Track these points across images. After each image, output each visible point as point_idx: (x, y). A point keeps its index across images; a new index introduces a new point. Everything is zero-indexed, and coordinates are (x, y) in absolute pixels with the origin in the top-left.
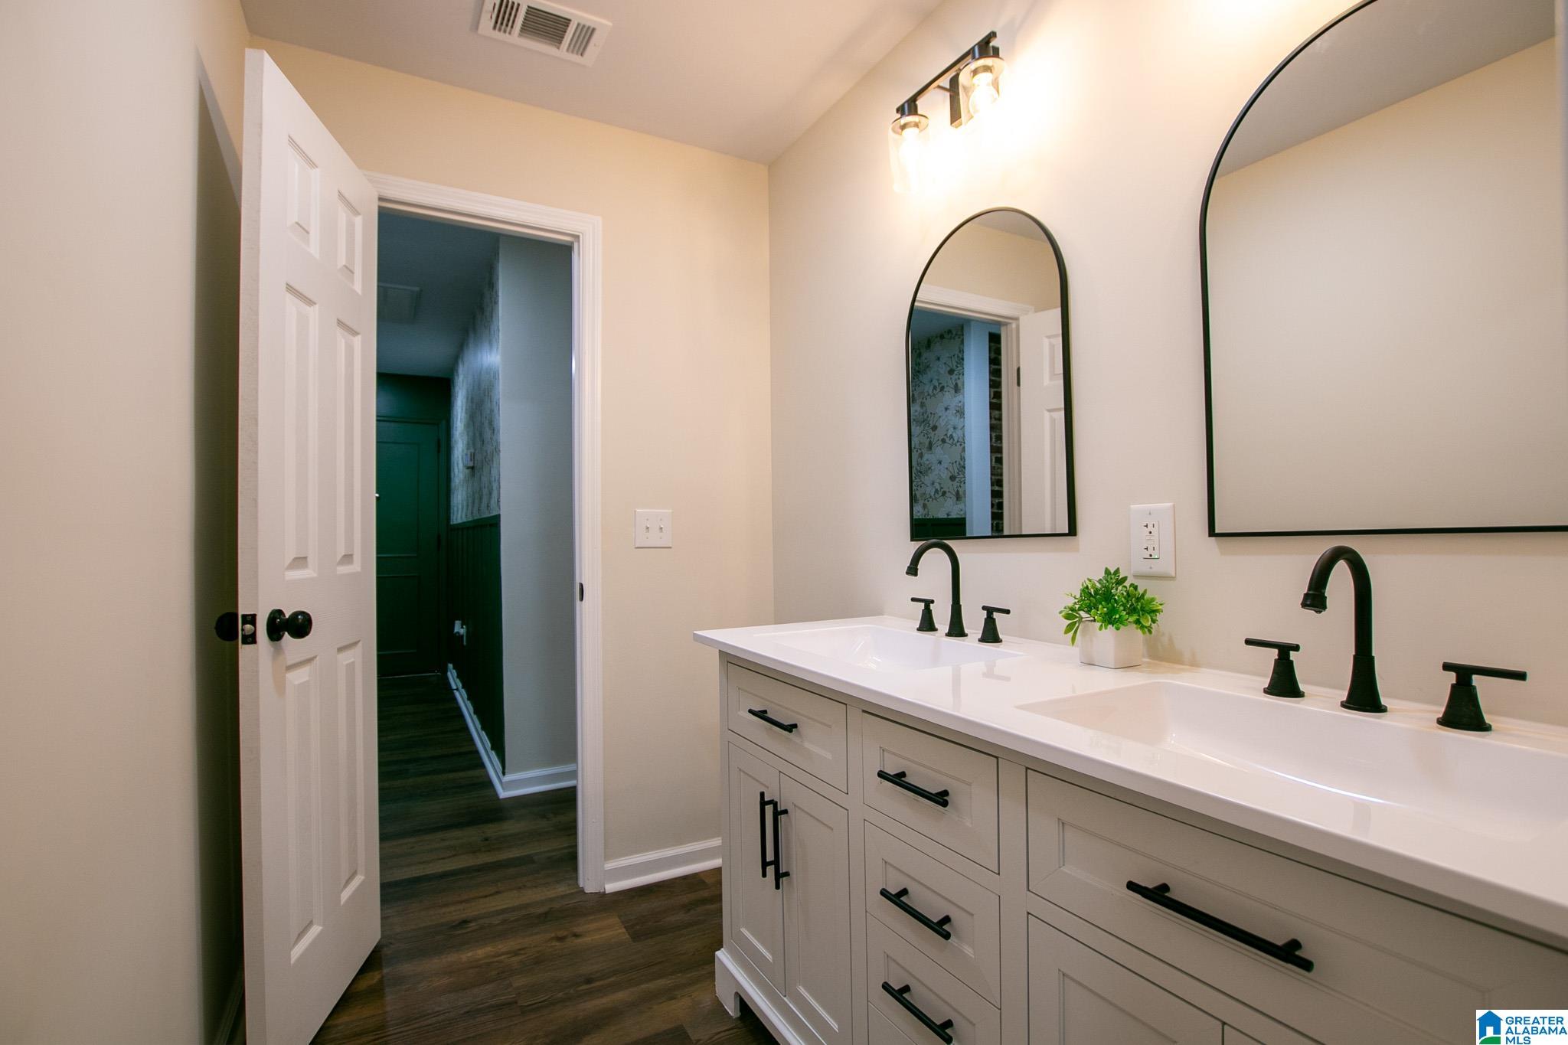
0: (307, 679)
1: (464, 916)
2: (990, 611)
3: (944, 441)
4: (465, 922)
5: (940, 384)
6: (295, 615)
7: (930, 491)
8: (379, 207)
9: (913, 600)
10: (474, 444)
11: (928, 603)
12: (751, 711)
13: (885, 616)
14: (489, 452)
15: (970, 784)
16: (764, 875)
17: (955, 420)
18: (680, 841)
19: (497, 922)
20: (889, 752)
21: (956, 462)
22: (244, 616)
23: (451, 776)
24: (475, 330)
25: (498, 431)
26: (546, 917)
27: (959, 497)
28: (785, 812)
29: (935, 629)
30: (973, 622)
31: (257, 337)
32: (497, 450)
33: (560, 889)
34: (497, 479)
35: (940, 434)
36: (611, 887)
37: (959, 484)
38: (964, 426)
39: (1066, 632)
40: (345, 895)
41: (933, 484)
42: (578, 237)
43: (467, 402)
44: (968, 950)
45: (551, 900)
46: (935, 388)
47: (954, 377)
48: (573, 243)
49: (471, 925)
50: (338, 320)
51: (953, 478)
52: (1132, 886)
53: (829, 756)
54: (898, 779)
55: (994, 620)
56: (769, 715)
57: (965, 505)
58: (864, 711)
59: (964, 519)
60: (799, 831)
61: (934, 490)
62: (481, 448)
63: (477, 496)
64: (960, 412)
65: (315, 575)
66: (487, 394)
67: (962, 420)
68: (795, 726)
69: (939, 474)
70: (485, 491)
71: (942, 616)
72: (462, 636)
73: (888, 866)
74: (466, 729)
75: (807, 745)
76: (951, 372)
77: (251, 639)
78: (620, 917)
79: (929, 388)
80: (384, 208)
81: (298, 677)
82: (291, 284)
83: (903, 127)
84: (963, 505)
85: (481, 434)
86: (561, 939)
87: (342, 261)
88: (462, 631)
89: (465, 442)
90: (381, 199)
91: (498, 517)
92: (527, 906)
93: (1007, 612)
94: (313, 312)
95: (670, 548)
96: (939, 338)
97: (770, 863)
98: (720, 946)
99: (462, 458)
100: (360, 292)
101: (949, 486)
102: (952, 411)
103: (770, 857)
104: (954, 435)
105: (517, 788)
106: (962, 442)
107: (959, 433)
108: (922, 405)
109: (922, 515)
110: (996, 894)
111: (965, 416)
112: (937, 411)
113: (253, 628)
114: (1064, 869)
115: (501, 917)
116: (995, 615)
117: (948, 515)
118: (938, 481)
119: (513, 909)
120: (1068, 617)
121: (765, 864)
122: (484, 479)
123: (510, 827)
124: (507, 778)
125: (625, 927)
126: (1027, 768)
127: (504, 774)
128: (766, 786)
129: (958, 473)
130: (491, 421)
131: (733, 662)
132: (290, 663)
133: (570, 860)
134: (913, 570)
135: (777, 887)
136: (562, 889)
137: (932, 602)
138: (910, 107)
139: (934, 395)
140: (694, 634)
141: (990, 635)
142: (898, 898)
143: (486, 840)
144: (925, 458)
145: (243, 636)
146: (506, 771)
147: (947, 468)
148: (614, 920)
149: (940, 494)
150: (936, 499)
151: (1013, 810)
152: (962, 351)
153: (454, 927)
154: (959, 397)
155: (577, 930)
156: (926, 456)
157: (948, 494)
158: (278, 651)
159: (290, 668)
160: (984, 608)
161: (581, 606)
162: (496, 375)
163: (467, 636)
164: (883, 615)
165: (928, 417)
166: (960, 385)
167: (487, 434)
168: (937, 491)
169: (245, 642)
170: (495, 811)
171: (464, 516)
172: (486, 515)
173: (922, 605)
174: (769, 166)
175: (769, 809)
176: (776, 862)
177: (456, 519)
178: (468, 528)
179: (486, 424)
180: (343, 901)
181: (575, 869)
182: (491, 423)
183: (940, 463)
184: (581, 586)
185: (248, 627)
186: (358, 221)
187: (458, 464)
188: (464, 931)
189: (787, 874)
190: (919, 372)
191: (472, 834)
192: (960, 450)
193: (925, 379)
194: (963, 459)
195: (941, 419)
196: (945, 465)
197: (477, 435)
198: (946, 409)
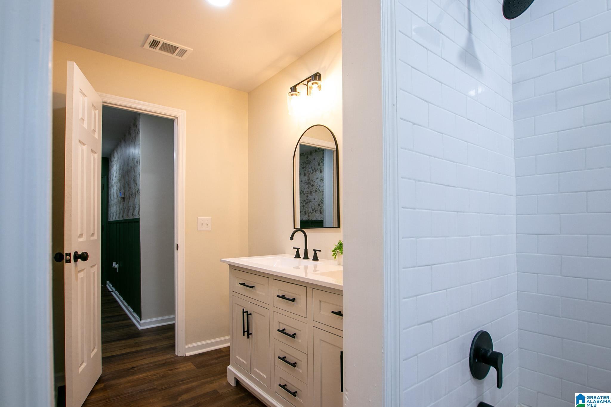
0: (83, 276)
1: (132, 366)
2: (315, 251)
3: (316, 191)
4: (133, 368)
5: (315, 169)
6: (83, 253)
7: (311, 210)
8: (103, 105)
9: (294, 248)
10: (124, 188)
11: (298, 249)
12: (240, 284)
13: (286, 254)
14: (133, 193)
15: (300, 295)
16: (244, 335)
17: (320, 183)
18: (213, 338)
19: (146, 367)
20: (281, 290)
21: (320, 199)
22: (66, 254)
23: (116, 323)
24: (125, 140)
25: (139, 185)
26: (164, 364)
27: (321, 212)
28: (251, 314)
29: (300, 257)
30: (311, 255)
31: (71, 159)
32: (138, 192)
33: (168, 356)
34: (138, 203)
35: (314, 188)
36: (188, 354)
37: (321, 207)
38: (323, 186)
39: (333, 256)
40: (93, 354)
41: (312, 207)
42: (177, 117)
43: (120, 170)
44: (300, 341)
45: (165, 359)
46: (313, 170)
47: (320, 166)
48: (175, 119)
49: (136, 368)
50: (92, 149)
51: (319, 205)
52: (333, 312)
53: (264, 294)
54: (283, 297)
55: (317, 254)
56: (246, 284)
57: (323, 216)
58: (274, 279)
59: (323, 221)
60: (255, 320)
61: (312, 209)
62: (129, 191)
63: (126, 210)
64: (322, 180)
65: (85, 240)
66: (132, 169)
67: (323, 183)
68: (254, 287)
69: (314, 204)
70: (131, 208)
71: (302, 253)
72: (116, 268)
73: (280, 323)
74: (119, 306)
75: (257, 292)
76: (319, 164)
77: (69, 261)
78: (192, 363)
79: (311, 170)
80: (104, 105)
81: (81, 275)
82: (80, 140)
83: (292, 95)
84: (322, 215)
85: (129, 185)
86: (171, 370)
87: (93, 128)
88: (116, 266)
89: (119, 186)
90: (103, 102)
91: (139, 218)
92: (156, 362)
93: (320, 251)
94: (85, 148)
95: (210, 231)
96: (314, 151)
97: (246, 331)
98: (229, 365)
99: (116, 193)
100: (97, 138)
101: (317, 208)
102: (319, 179)
103: (246, 330)
104: (320, 189)
105: (146, 325)
106: (322, 191)
107: (322, 188)
108: (308, 177)
109: (307, 219)
110: (306, 323)
111: (324, 181)
112: (314, 179)
113: (69, 257)
114: (321, 313)
115: (147, 365)
116: (317, 252)
117: (317, 219)
118: (313, 206)
119: (152, 363)
120: (333, 251)
121: (244, 332)
122: (131, 203)
123: (144, 339)
124: (142, 322)
125: (194, 365)
126: (313, 288)
127: (141, 320)
128: (244, 307)
129: (321, 204)
130: (135, 180)
131: (233, 268)
132: (79, 270)
133: (172, 347)
134: (292, 238)
135: (248, 338)
136: (169, 356)
137: (299, 248)
138: (294, 89)
139: (313, 173)
140: (221, 260)
141: (315, 258)
142: (283, 331)
143: (136, 343)
144: (309, 197)
145: (66, 260)
146: (142, 319)
147: (317, 201)
148: (190, 364)
149: (314, 211)
150: (313, 213)
151: (310, 299)
152: (323, 157)
153: (130, 369)
154: (322, 174)
155: (176, 367)
156: (310, 196)
157: (317, 211)
158: (76, 266)
159: (79, 272)
160: (314, 250)
161: (177, 252)
162: (138, 162)
163: (118, 268)
164: (285, 254)
165: (310, 181)
166: (322, 170)
167: (133, 185)
168: (313, 210)
169: (66, 262)
170: (137, 334)
171: (117, 217)
172: (131, 217)
173: (296, 250)
174: (248, 93)
175: (245, 314)
176: (248, 331)
177: (112, 219)
178: (118, 223)
179: (132, 181)
180: (92, 356)
181: (174, 350)
182: (135, 181)
183: (314, 199)
184: (177, 245)
185: (68, 257)
186: (97, 112)
187: (113, 195)
188: (133, 370)
189: (251, 334)
190: (307, 164)
191: (130, 342)
192: (322, 195)
193: (309, 166)
194: (323, 198)
195: (315, 182)
196: (316, 200)
197: (127, 184)
198: (317, 179)
